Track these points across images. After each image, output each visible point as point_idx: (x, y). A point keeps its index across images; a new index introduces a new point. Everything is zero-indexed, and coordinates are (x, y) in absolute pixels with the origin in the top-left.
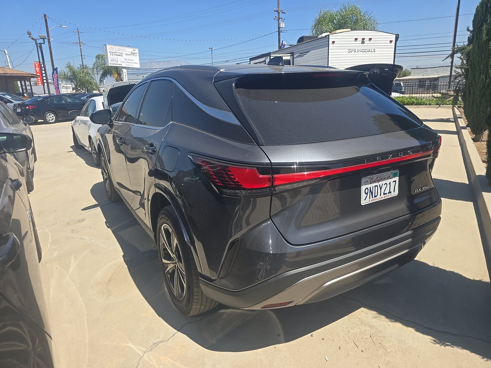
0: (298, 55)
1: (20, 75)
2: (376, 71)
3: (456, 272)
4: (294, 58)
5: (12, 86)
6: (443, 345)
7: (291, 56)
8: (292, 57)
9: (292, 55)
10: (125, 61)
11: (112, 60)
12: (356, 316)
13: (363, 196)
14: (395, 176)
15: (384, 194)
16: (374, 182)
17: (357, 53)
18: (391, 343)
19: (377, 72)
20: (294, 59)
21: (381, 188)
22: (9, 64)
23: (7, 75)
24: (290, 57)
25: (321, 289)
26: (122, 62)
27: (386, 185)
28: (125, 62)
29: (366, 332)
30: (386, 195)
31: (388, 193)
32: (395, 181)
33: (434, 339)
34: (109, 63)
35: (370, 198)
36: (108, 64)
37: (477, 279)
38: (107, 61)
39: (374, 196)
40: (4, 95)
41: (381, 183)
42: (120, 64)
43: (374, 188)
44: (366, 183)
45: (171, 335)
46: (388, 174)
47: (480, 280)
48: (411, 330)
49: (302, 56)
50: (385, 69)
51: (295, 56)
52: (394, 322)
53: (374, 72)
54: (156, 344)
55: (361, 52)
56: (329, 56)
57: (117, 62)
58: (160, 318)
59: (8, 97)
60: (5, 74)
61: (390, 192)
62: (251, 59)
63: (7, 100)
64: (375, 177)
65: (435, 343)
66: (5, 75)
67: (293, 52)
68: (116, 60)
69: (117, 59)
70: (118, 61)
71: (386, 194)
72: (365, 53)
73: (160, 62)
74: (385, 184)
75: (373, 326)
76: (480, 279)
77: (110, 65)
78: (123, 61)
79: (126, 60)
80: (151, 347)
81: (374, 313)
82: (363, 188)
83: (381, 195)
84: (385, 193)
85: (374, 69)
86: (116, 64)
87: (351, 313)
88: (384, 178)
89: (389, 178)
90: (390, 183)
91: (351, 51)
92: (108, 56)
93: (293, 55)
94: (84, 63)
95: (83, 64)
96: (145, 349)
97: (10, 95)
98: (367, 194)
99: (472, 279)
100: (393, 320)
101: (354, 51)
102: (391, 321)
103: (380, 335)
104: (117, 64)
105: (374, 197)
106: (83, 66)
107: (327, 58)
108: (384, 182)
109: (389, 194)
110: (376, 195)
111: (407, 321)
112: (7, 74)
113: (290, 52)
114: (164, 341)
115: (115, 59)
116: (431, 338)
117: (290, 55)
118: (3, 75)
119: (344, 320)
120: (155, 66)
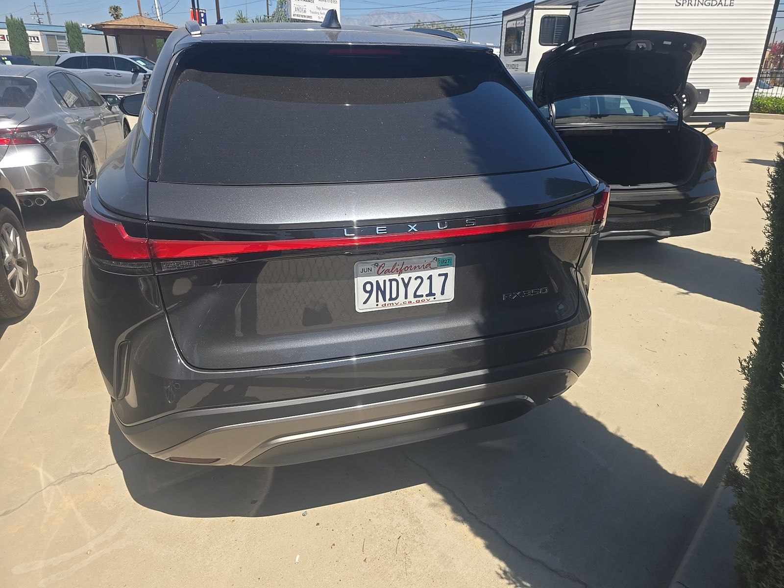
0: (584, 7)
1: (163, 29)
2: (642, 44)
3: (650, 452)
4: (578, 12)
5: (153, 45)
6: (514, 583)
7: (572, 8)
8: (575, 10)
9: (575, 7)
10: (318, 11)
11: (297, 9)
12: (403, 497)
13: (360, 296)
14: (444, 264)
15: (415, 296)
16: (387, 272)
17: (693, 7)
18: (425, 558)
19: (643, 48)
20: (578, 15)
21: (406, 286)
22: (158, 10)
23: (144, 28)
24: (570, 10)
25: (268, 446)
26: (313, 13)
27: (419, 281)
28: (316, 13)
29: (397, 528)
30: (420, 299)
31: (427, 295)
32: (446, 275)
33: (507, 569)
34: (292, 13)
35: (377, 301)
36: (291, 15)
37: (681, 474)
38: (289, 10)
39: (388, 297)
40: (135, 59)
41: (406, 276)
42: (309, 17)
43: (388, 284)
44: (367, 272)
45: (103, 467)
46: (425, 260)
47: (686, 478)
48: (480, 542)
49: (591, 9)
50: (665, 43)
51: (579, 9)
52: (459, 521)
53: (638, 46)
54: (73, 475)
55: (702, 4)
56: (635, 12)
57: (305, 12)
58: (109, 436)
59: (141, 63)
60: (141, 26)
61: (431, 294)
62: (505, 13)
63: (138, 68)
64: (389, 263)
65: (504, 576)
66: (141, 28)
67: (578, 2)
68: (304, 9)
69: (305, 7)
70: (306, 10)
71: (422, 296)
72: (710, 7)
73: (394, 13)
74: (416, 279)
75: (418, 521)
76: (688, 477)
77: (293, 17)
78: (315, 11)
79: (319, 9)
80: (64, 478)
81: (437, 497)
82: (359, 282)
83: (406, 297)
84: (417, 294)
85: (638, 41)
86: (302, 16)
87: (398, 489)
88: (415, 267)
89: (428, 267)
90: (430, 278)
91: (682, 3)
92: (292, 2)
93: (577, 7)
94: (270, 14)
95: (268, 14)
96: (52, 480)
97: (143, 60)
98: (371, 292)
99: (671, 472)
100: (459, 518)
101: (687, 3)
102: (455, 519)
103: (417, 540)
104: (305, 16)
105: (389, 300)
106: (268, 17)
107: (631, 16)
108: (414, 275)
109: (428, 298)
110: (394, 296)
111: (485, 524)
112: (144, 26)
113: (571, 2)
114: (87, 473)
115: (302, 7)
116: (503, 565)
117: (570, 7)
118: (138, 28)
119: (378, 498)
120: (385, 21)
